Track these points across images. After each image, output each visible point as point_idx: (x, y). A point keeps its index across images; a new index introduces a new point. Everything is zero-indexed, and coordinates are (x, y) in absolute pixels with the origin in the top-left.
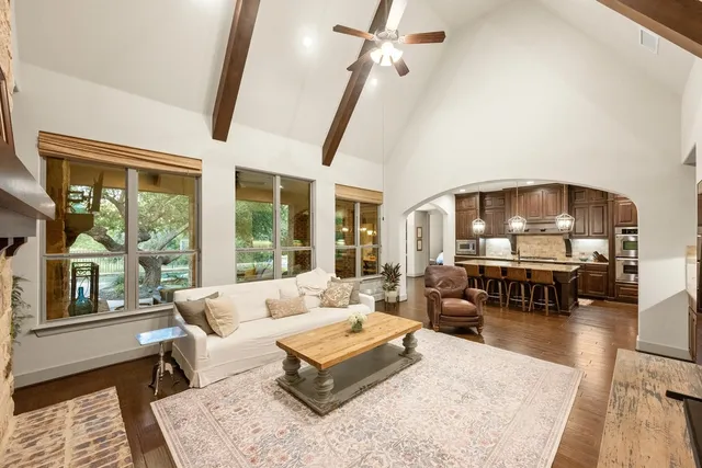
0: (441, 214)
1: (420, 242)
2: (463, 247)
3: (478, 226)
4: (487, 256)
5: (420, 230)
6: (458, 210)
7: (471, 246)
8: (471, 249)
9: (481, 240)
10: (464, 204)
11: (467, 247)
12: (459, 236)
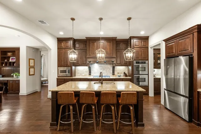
0: (47, 49)
1: (32, 70)
2: (62, 72)
3: (73, 56)
4: (77, 77)
5: (32, 61)
6: (59, 49)
7: (67, 71)
8: (67, 73)
9: (73, 67)
10: (63, 45)
11: (65, 71)
12: (59, 65)
